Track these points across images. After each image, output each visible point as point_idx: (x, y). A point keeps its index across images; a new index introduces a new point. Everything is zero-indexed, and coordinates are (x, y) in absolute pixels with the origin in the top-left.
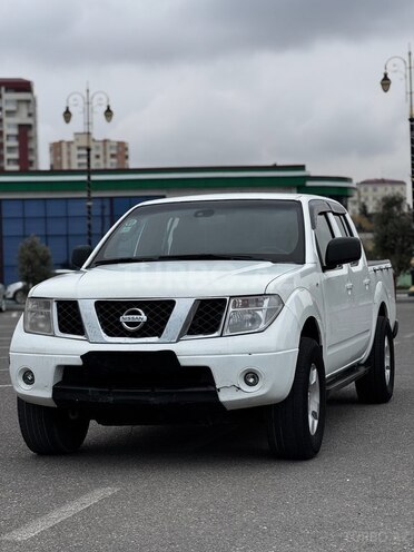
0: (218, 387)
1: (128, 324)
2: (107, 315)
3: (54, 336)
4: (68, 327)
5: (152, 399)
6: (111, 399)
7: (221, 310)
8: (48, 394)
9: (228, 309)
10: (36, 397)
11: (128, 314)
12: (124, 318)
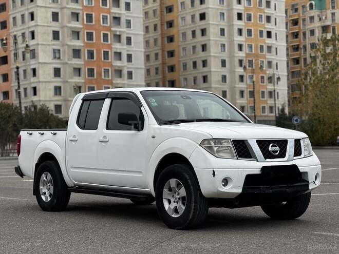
0: (309, 182)
1: (273, 152)
3: (237, 159)
4: (243, 154)
5: (287, 190)
6: (271, 191)
7: (300, 144)
8: (240, 190)
9: (303, 144)
10: (232, 193)
11: (272, 147)
12: (270, 148)
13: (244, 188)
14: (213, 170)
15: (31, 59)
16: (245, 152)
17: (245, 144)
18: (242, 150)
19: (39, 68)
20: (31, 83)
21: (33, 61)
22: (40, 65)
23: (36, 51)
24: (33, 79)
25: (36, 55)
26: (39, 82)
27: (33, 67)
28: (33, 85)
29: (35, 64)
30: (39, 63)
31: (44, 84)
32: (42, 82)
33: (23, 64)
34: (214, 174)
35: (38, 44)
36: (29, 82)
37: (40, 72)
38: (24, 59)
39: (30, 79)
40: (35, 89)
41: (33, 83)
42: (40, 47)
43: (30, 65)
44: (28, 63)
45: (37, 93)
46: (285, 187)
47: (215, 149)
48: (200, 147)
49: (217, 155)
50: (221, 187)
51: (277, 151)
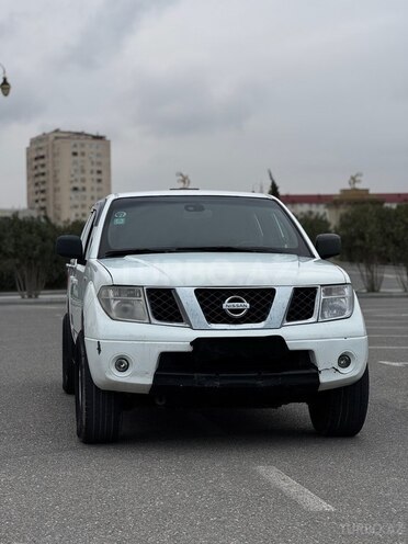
0: (319, 369)
1: (232, 311)
2: (207, 303)
3: (150, 323)
4: (165, 314)
5: (259, 382)
6: (218, 384)
7: (314, 297)
8: (148, 381)
9: (320, 297)
10: (132, 385)
11: (229, 302)
12: (226, 305)
13: (156, 376)
14: (99, 342)
16: (171, 310)
17: (171, 295)
18: (165, 306)
34: (99, 349)
46: (250, 378)
47: (114, 305)
48: (96, 300)
49: (114, 315)
50: (111, 373)
51: (242, 310)
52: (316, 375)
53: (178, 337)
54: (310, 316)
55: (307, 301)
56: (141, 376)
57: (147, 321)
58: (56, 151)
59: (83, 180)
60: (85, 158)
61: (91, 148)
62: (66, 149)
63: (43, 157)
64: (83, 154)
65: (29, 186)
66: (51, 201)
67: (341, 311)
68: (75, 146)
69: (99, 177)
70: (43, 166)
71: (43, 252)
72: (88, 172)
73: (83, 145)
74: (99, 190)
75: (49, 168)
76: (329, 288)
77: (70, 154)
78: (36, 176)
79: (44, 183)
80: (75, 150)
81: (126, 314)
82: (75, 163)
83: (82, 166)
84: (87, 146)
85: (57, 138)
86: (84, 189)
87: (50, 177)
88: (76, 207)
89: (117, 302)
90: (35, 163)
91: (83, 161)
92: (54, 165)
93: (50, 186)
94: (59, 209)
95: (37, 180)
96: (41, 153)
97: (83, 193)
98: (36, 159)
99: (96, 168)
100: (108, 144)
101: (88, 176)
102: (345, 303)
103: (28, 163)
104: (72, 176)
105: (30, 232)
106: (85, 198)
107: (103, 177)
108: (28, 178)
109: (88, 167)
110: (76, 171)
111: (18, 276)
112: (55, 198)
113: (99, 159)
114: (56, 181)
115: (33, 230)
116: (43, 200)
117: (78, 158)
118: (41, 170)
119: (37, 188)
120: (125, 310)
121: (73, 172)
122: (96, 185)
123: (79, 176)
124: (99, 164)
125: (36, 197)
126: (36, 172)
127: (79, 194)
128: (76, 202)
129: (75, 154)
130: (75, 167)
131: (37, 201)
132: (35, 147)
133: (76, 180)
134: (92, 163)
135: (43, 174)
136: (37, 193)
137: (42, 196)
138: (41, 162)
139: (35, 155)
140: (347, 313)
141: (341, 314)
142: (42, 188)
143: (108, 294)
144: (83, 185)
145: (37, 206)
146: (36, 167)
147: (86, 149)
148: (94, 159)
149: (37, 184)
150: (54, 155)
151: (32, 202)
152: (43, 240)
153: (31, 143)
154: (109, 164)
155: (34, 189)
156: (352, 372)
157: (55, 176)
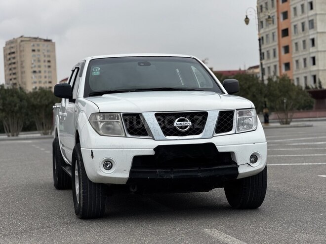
0: (238, 164)
2: (163, 122)
3: (126, 137)
4: (136, 131)
5: (199, 174)
6: (172, 176)
7: (232, 117)
8: (126, 175)
9: (236, 117)
10: (115, 178)
11: (178, 121)
12: (176, 123)
13: (131, 172)
14: (92, 150)
15: (310, 29)
17: (139, 118)
19: (317, 38)
20: (310, 53)
21: (312, 32)
22: (319, 34)
23: (314, 21)
24: (312, 49)
25: (315, 25)
26: (318, 51)
27: (311, 37)
28: (312, 55)
29: (314, 34)
30: (318, 33)
31: (323, 53)
32: (321, 51)
33: (303, 35)
34: (92, 155)
35: (316, 14)
36: (308, 52)
37: (318, 42)
38: (303, 30)
39: (309, 49)
40: (314, 59)
41: (312, 53)
42: (318, 17)
43: (309, 35)
44: (307, 34)
45: (316, 62)
46: (195, 171)
47: (101, 125)
48: (88, 122)
49: (101, 132)
50: (101, 171)
51: (187, 127)
52: (236, 168)
53: (145, 146)
54: (230, 130)
55: (228, 120)
56: (121, 172)
57: (124, 135)
58: (22, 49)
59: (39, 67)
60: (40, 53)
61: (43, 47)
62: (28, 47)
63: (14, 53)
64: (39, 51)
65: (5, 71)
66: (20, 79)
67: (250, 126)
68: (34, 45)
69: (49, 64)
70: (14, 58)
71: (21, 108)
72: (42, 61)
73: (38, 45)
74: (49, 72)
75: (18, 59)
76: (242, 112)
77: (31, 51)
78: (10, 64)
79: (15, 68)
80: (34, 48)
81: (109, 131)
82: (34, 56)
83: (38, 58)
84: (41, 45)
85: (22, 41)
86: (40, 72)
87: (18, 65)
88: (35, 83)
89: (103, 124)
90: (9, 57)
91: (39, 55)
92: (21, 57)
93: (19, 70)
94: (25, 84)
95: (10, 67)
96: (13, 50)
97: (39, 74)
98: (9, 54)
99: (47, 59)
100: (54, 44)
101: (42, 64)
102: (252, 121)
103: (5, 57)
104: (32, 64)
105: (12, 96)
106: (40, 77)
107: (51, 64)
108: (5, 66)
109: (42, 59)
110: (34, 61)
111: (5, 123)
112: (22, 78)
113: (49, 54)
114: (22, 67)
115: (15, 95)
116: (15, 79)
117: (36, 53)
118: (13, 61)
119: (11, 72)
120: (108, 129)
121: (33, 62)
122: (47, 69)
123: (37, 64)
124: (49, 56)
125: (11, 77)
126: (10, 62)
127: (38, 75)
128: (35, 80)
129: (34, 51)
130: (35, 58)
131: (11, 80)
132: (8, 46)
133: (35, 66)
134: (45, 56)
135: (14, 63)
136: (10, 74)
137: (14, 76)
138: (13, 56)
139: (9, 52)
140: (254, 128)
141: (250, 128)
142: (14, 71)
143: (96, 119)
144: (39, 69)
145: (11, 82)
146: (10, 59)
147: (41, 48)
148: (46, 54)
149: (10, 69)
150: (21, 51)
151: (8, 80)
152: (21, 101)
153: (6, 45)
154: (55, 57)
155: (9, 72)
156: (258, 166)
157: (22, 64)
